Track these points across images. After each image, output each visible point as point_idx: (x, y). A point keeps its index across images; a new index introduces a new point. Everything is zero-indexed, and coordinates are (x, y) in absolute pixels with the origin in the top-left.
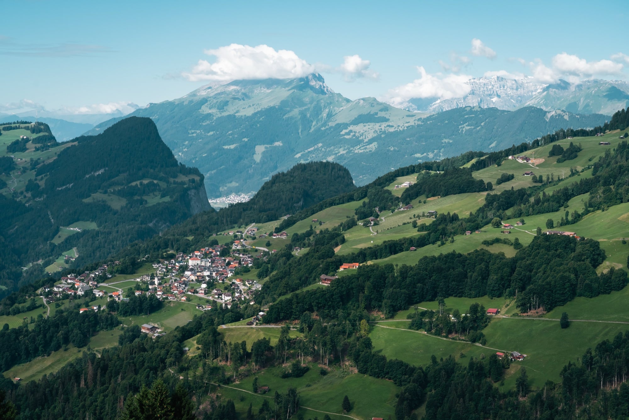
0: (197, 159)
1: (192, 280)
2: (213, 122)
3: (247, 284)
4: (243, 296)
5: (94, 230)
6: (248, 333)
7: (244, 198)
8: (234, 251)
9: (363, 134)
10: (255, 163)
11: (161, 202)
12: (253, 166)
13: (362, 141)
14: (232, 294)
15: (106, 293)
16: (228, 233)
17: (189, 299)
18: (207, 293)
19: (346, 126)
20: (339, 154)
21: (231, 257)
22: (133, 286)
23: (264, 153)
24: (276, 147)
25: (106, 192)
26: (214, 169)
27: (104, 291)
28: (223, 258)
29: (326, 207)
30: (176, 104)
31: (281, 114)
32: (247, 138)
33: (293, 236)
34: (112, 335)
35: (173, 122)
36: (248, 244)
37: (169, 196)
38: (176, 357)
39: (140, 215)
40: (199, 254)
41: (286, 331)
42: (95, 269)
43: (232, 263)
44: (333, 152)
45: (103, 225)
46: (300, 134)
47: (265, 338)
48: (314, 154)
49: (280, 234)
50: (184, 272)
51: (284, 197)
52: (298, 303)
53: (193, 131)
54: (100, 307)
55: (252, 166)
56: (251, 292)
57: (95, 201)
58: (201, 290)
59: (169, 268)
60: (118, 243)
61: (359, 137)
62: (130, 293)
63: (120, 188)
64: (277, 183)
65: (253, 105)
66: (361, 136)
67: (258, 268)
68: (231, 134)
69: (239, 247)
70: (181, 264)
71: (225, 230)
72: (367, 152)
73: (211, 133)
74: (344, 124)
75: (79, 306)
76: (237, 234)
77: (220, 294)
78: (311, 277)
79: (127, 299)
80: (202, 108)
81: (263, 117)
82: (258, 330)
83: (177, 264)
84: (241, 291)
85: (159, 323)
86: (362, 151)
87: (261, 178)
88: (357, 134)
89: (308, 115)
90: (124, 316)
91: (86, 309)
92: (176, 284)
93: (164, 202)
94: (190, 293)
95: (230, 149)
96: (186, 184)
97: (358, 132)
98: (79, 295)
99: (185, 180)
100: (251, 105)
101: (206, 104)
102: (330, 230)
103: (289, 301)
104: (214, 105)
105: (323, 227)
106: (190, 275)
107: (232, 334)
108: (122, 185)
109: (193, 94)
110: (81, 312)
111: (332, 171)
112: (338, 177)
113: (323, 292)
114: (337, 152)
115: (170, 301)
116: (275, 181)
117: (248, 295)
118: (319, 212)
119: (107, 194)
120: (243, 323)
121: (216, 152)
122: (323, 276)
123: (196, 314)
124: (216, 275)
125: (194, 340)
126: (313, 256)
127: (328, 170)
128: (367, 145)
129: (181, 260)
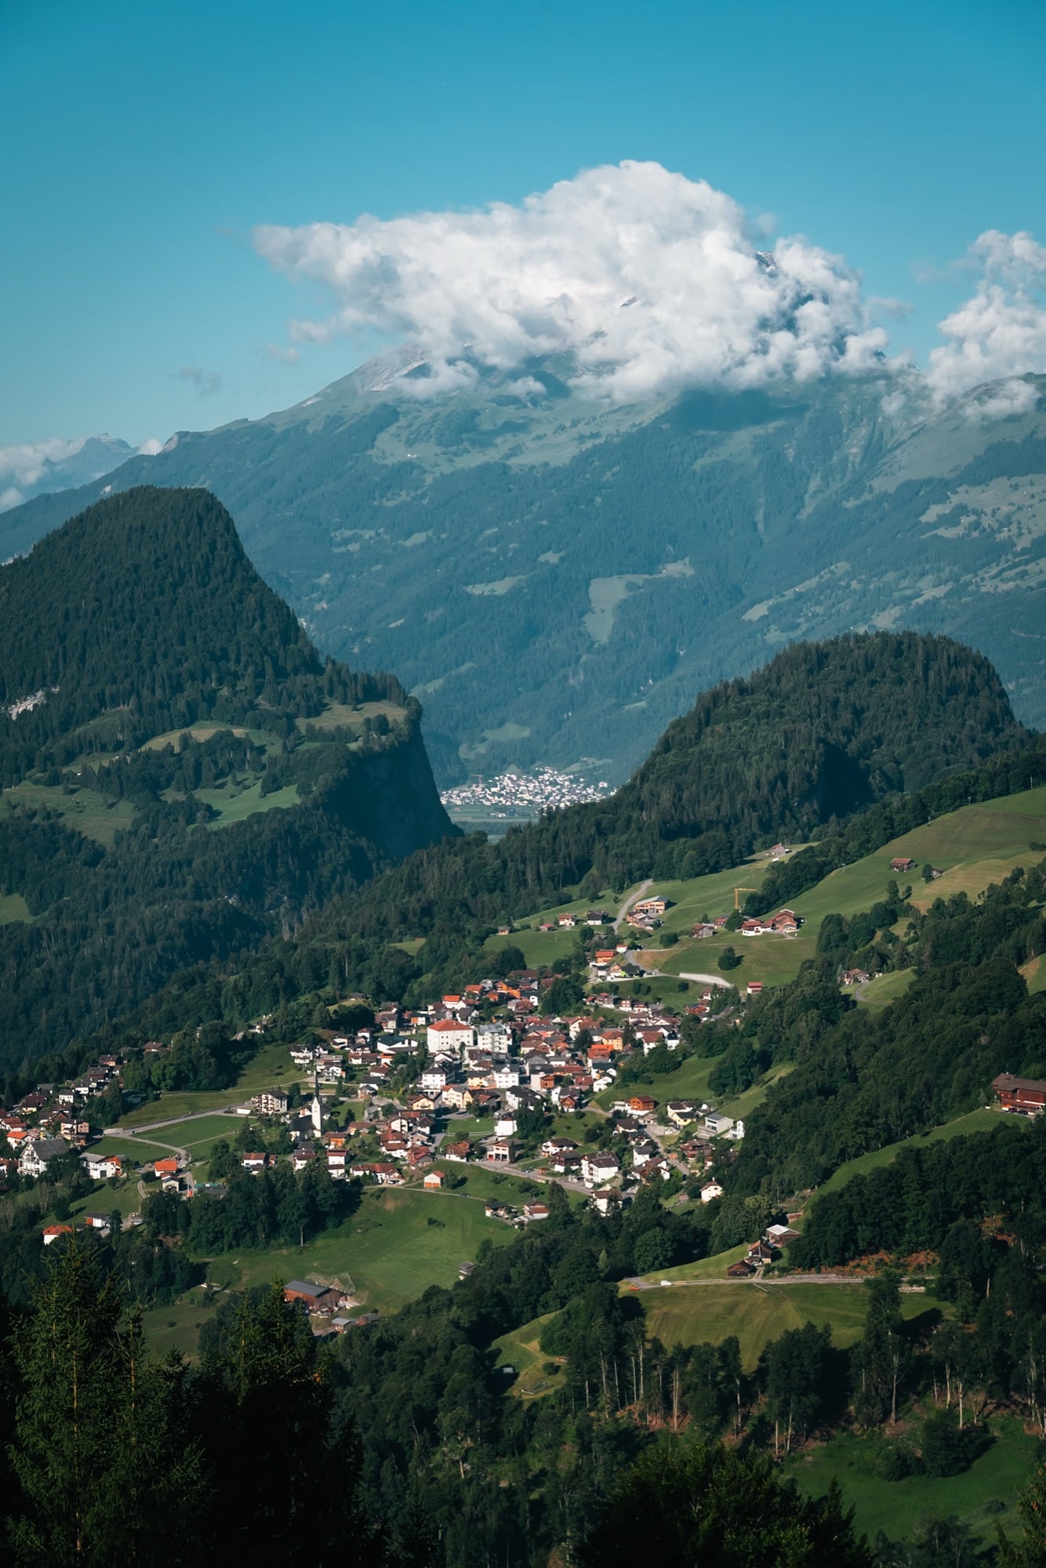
0: (369, 640)
1: (455, 1108)
2: (422, 497)
3: (676, 1118)
4: (663, 1164)
5: (20, 925)
6: (736, 1305)
7: (554, 783)
8: (598, 990)
9: (1008, 517)
10: (590, 649)
11: (265, 810)
12: (584, 658)
13: (1007, 546)
14: (621, 1158)
15: (126, 1164)
16: (557, 923)
17: (455, 1181)
18: (520, 1157)
19: (939, 489)
20: (920, 600)
21: (588, 1013)
22: (232, 1134)
23: (622, 607)
24: (670, 581)
25: (54, 781)
26: (433, 678)
27: (122, 1156)
28: (558, 1020)
29: (941, 809)
30: (278, 430)
31: (684, 452)
32: (559, 550)
33: (824, 925)
34: (173, 1325)
35: (269, 502)
36: (651, 960)
37: (294, 787)
38: (473, 1405)
39: (189, 863)
40: (461, 1005)
41: (885, 1293)
42: (73, 1075)
43: (596, 1039)
44: (896, 595)
45: (52, 907)
46: (761, 526)
47: (810, 1327)
48: (818, 603)
49: (768, 917)
50: (415, 1076)
51: (750, 776)
52: (925, 1186)
53: (348, 533)
54: (116, 1218)
55: (578, 658)
56: (695, 1147)
57: (18, 812)
58: (497, 1143)
59: (355, 1062)
60: (116, 971)
61: (994, 532)
62: (223, 1161)
63: (106, 764)
64: (718, 722)
65: (575, 424)
66: (1002, 526)
67: (710, 1052)
68: (497, 539)
69: (616, 976)
70: (399, 1045)
71: (535, 909)
72: (1031, 589)
73: (418, 538)
74: (929, 482)
75: (34, 1217)
76: (591, 923)
77: (571, 1160)
78: (947, 1085)
79: (219, 1188)
80: (378, 443)
81: (616, 469)
82: (775, 1293)
83: (382, 1047)
84: (652, 1144)
85: (346, 1275)
86: (1011, 585)
87: (619, 706)
88: (986, 522)
89: (791, 453)
90: (209, 1253)
91: (65, 1228)
92: (396, 1125)
93: (278, 810)
94: (454, 1158)
95: (492, 599)
96: (356, 740)
97: (989, 511)
98: (29, 1177)
99: (349, 721)
100: (568, 425)
101: (393, 429)
102: (975, 900)
103: (891, 1179)
104: (424, 430)
105: (945, 887)
106: (444, 1089)
107: (676, 1311)
108: (118, 746)
109: (341, 389)
110: (48, 1239)
111: (926, 669)
112: (953, 690)
113: (1021, 1140)
114: (908, 592)
115: (383, 1190)
116: (708, 713)
117: (683, 1158)
118: (915, 832)
119: (60, 789)
120: (711, 1270)
121: (440, 611)
122: (1003, 1081)
123: (485, 1236)
124: (544, 1085)
125: (528, 1338)
126: (940, 1003)
127: (913, 666)
128: (1027, 562)
129: (397, 1031)
